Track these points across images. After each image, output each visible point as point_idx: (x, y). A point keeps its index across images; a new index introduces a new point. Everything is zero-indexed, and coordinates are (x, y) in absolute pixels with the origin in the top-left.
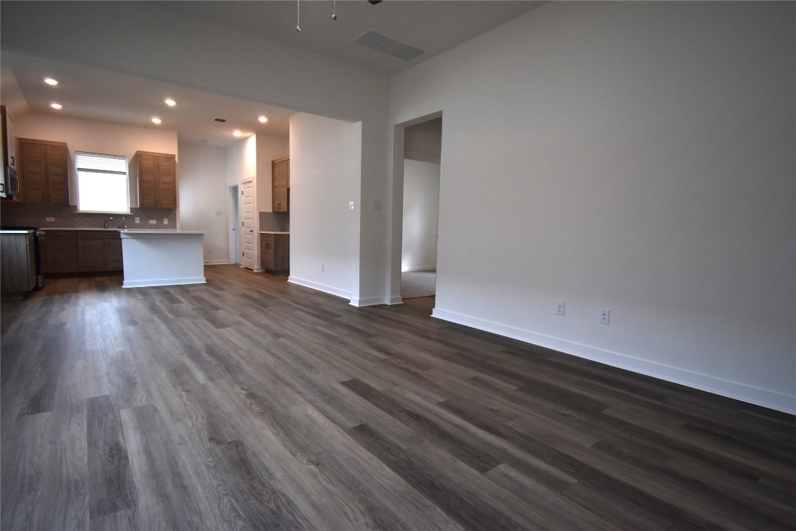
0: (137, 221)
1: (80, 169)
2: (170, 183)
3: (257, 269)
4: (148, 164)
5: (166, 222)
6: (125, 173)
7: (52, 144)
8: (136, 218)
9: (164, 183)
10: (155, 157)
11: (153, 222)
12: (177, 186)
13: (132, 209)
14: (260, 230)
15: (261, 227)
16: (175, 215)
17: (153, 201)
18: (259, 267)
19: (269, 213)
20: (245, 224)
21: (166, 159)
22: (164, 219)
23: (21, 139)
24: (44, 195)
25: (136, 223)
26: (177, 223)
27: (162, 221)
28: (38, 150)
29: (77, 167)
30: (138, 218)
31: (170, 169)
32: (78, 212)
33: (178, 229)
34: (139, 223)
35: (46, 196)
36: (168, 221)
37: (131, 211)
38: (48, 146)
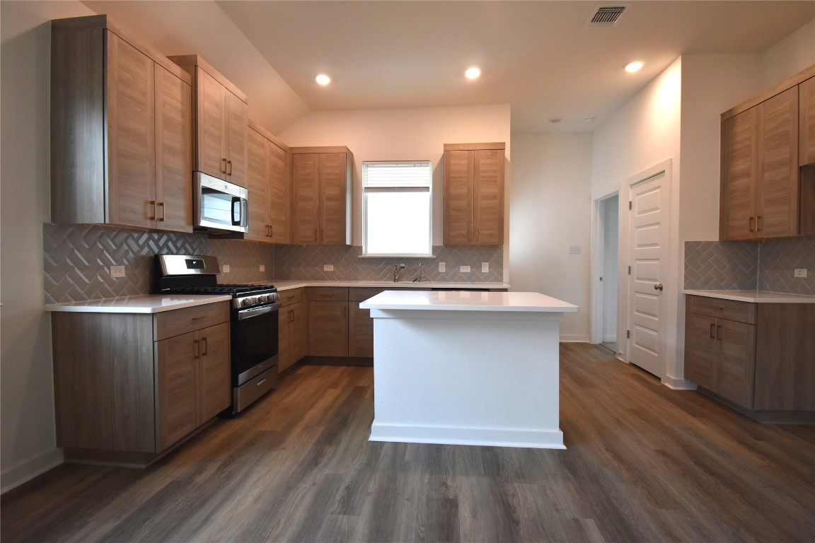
0: (442, 268)
1: (369, 189)
2: (495, 197)
3: (675, 383)
4: (460, 165)
5: (485, 269)
6: (427, 189)
7: (329, 151)
8: (440, 263)
9: (484, 198)
10: (471, 150)
11: (465, 269)
12: (506, 202)
13: (435, 249)
14: (685, 288)
15: (690, 281)
16: (501, 257)
17: (464, 232)
18: (682, 378)
19: (709, 243)
20: (634, 271)
21: (489, 153)
22: (483, 263)
23: (291, 148)
24: (316, 231)
25: (440, 271)
26: (504, 270)
27: (480, 268)
28: (310, 163)
29: (364, 185)
30: (444, 263)
31: (496, 171)
32: (363, 256)
33: (504, 281)
34: (444, 271)
35: (318, 232)
36: (490, 268)
37: (434, 253)
38: (323, 156)
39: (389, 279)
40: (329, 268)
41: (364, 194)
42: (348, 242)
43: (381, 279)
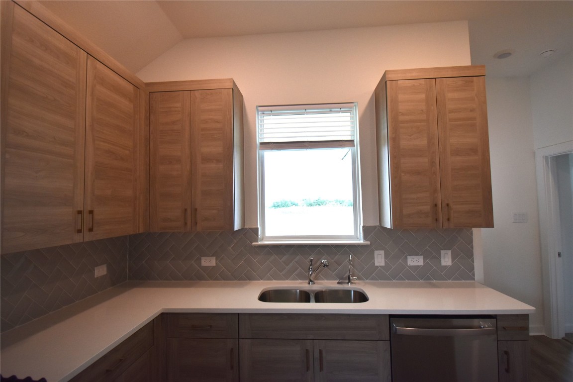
0: (380, 259)
1: (266, 145)
2: (473, 151)
5: (447, 260)
7: (206, 87)
8: (376, 252)
9: (457, 152)
10: (429, 79)
11: (415, 261)
13: (367, 231)
16: (470, 242)
17: (426, 208)
21: (460, 82)
22: (443, 252)
23: (148, 85)
24: (186, 210)
25: (376, 264)
26: (475, 261)
27: (438, 258)
28: (179, 105)
29: (259, 140)
30: (382, 252)
31: (472, 110)
32: (260, 243)
33: (476, 277)
34: (383, 264)
35: (189, 212)
36: (453, 259)
37: (365, 237)
38: (197, 94)
39: (301, 277)
40: (209, 262)
41: (259, 152)
42: (237, 226)
43: (286, 277)
